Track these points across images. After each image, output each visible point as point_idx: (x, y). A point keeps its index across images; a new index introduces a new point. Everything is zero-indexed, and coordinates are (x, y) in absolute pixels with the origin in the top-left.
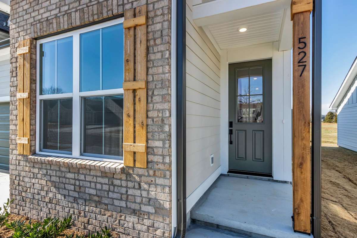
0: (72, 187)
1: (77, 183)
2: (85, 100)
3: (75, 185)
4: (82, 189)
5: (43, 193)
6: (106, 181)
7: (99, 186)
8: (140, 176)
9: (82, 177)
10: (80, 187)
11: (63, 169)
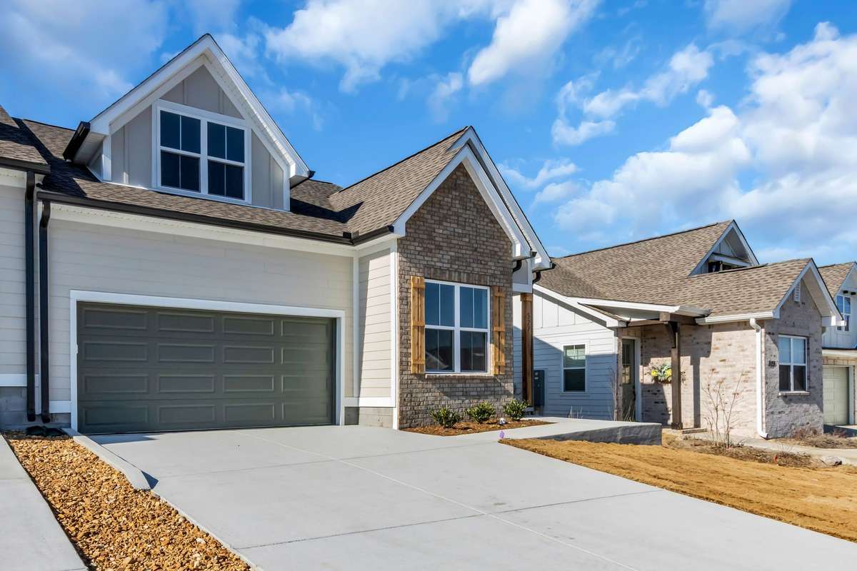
0: (461, 393)
1: (465, 390)
2: (462, 332)
3: (463, 391)
4: (468, 394)
5: (436, 403)
6: (483, 385)
7: (479, 389)
8: (500, 379)
9: (468, 385)
10: (466, 392)
11: (453, 382)
